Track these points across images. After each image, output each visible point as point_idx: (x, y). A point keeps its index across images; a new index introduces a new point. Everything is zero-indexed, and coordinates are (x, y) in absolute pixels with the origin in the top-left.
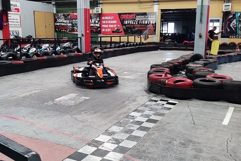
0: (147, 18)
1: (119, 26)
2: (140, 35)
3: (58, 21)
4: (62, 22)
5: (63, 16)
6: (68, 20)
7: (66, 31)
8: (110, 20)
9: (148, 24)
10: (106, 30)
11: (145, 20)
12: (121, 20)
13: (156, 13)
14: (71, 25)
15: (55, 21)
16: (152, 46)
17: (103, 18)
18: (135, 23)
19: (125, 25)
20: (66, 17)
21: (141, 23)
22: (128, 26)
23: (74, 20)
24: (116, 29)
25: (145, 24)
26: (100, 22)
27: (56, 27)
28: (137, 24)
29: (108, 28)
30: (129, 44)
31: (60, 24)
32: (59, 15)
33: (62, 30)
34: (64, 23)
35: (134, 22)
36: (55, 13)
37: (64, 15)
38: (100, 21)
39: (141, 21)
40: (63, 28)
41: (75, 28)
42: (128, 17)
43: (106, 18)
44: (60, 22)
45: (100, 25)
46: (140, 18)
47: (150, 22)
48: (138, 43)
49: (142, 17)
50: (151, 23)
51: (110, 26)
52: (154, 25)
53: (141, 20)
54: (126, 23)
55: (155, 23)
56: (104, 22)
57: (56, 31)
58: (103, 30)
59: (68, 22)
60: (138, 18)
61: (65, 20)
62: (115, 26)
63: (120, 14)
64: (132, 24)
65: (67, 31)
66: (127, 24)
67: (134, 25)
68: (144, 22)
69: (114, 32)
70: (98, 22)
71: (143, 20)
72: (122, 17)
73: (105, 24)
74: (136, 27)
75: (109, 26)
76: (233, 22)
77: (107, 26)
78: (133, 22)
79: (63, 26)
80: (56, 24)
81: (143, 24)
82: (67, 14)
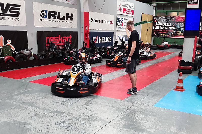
3: (157, 25)
4: (162, 26)
6: (170, 24)
7: (166, 35)
14: (174, 28)
15: (154, 24)
20: (168, 20)
23: (178, 23)
27: (153, 30)
31: (159, 28)
32: (160, 18)
33: (161, 35)
34: (165, 26)
36: (154, 15)
37: (166, 18)
40: (163, 31)
41: (178, 32)
44: (159, 26)
57: (153, 35)
61: (167, 23)
80: (154, 28)
82: (170, 16)
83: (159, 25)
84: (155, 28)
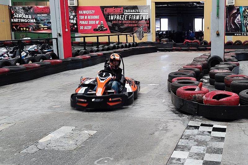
0: (138, 13)
1: (102, 22)
2: (133, 34)
3: (15, 17)
4: (21, 18)
5: (23, 10)
6: (30, 15)
7: (27, 29)
8: (90, 15)
9: (139, 20)
10: (86, 28)
11: (136, 15)
12: (104, 15)
13: (149, 6)
14: (35, 21)
15: (12, 16)
16: (148, 46)
17: (80, 12)
18: (123, 19)
19: (111, 21)
20: (26, 11)
21: (131, 19)
22: (114, 22)
23: (38, 15)
24: (99, 26)
25: (136, 20)
26: (77, 18)
27: (12, 24)
28: (126, 19)
29: (88, 25)
30: (120, 45)
31: (18, 20)
32: (17, 8)
33: (22, 29)
34: (24, 18)
35: (122, 17)
36: (11, 5)
37: (24, 8)
38: (76, 16)
39: (131, 17)
40: (24, 25)
41: (40, 25)
42: (114, 11)
43: (85, 12)
45: (76, 21)
46: (129, 13)
47: (142, 17)
48: (131, 44)
49: (131, 12)
50: (144, 18)
51: (91, 22)
52: (148, 21)
53: (132, 15)
54: (112, 18)
55: (149, 19)
56: (82, 17)
57: (13, 30)
58: (81, 28)
59: (30, 17)
60: (127, 13)
61: (26, 14)
62: (97, 22)
63: (103, 8)
64: (119, 20)
65: (29, 29)
66: (114, 20)
67: (122, 21)
68: (134, 17)
69: (96, 30)
70: (74, 17)
71: (133, 15)
72: (106, 11)
73: (84, 20)
74: (125, 23)
75: (88, 22)
76: (237, 18)
77: (86, 23)
78: (120, 17)
79: (22, 23)
80: (12, 20)
81: (134, 20)
82: (28, 7)
83: (17, 17)
84: (14, 20)
